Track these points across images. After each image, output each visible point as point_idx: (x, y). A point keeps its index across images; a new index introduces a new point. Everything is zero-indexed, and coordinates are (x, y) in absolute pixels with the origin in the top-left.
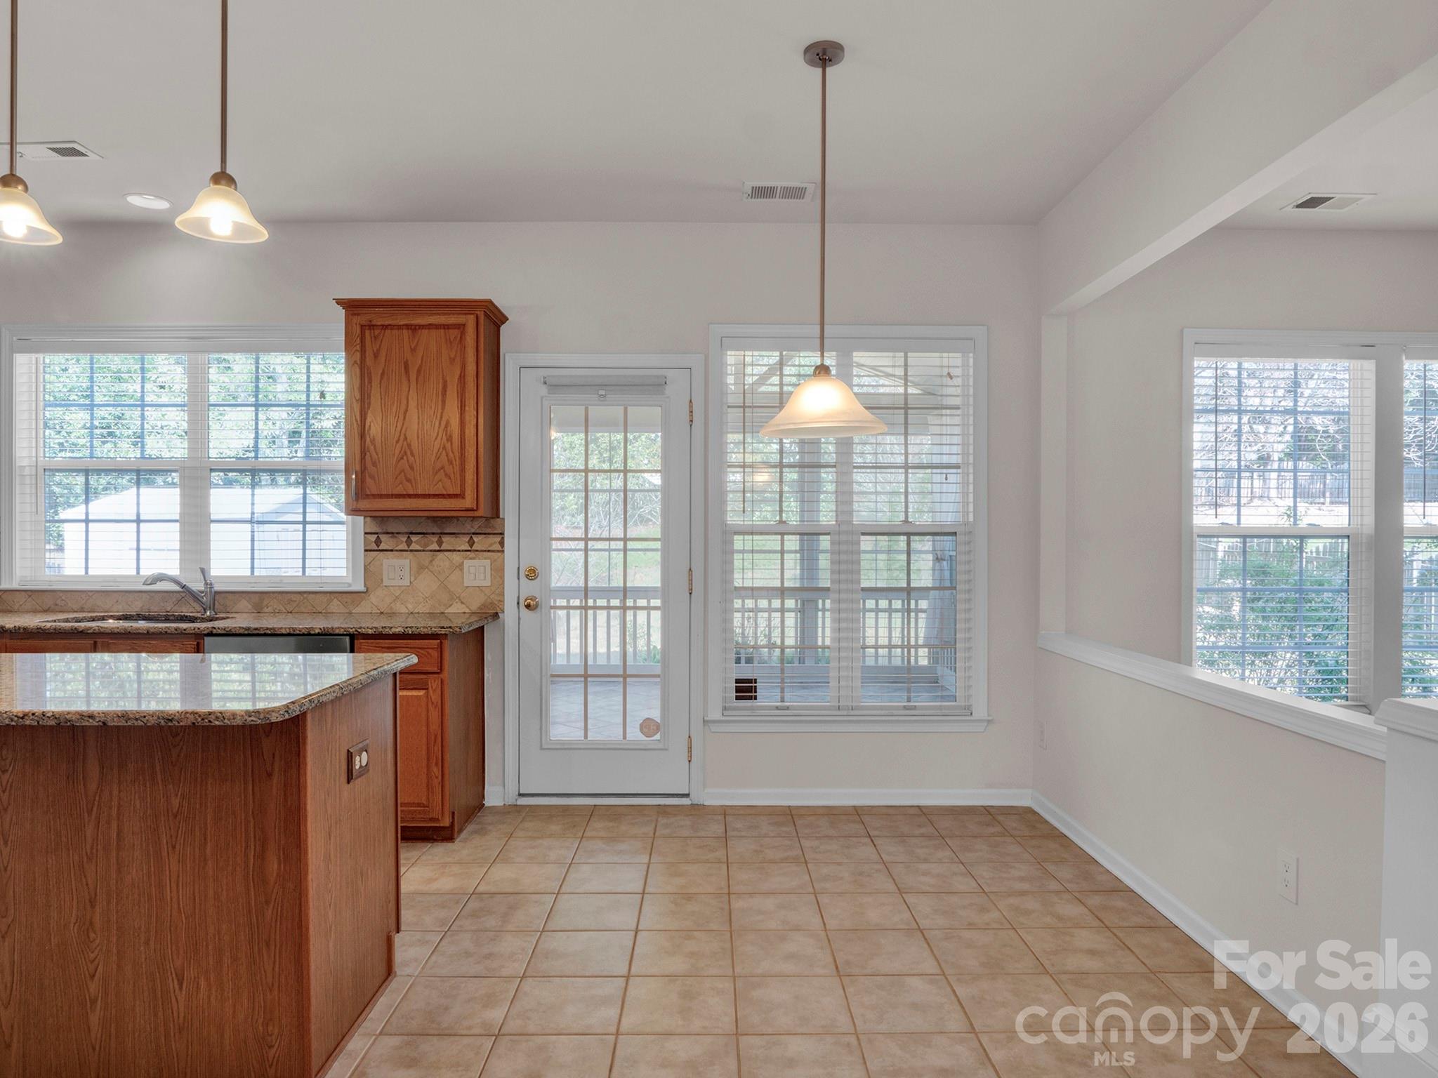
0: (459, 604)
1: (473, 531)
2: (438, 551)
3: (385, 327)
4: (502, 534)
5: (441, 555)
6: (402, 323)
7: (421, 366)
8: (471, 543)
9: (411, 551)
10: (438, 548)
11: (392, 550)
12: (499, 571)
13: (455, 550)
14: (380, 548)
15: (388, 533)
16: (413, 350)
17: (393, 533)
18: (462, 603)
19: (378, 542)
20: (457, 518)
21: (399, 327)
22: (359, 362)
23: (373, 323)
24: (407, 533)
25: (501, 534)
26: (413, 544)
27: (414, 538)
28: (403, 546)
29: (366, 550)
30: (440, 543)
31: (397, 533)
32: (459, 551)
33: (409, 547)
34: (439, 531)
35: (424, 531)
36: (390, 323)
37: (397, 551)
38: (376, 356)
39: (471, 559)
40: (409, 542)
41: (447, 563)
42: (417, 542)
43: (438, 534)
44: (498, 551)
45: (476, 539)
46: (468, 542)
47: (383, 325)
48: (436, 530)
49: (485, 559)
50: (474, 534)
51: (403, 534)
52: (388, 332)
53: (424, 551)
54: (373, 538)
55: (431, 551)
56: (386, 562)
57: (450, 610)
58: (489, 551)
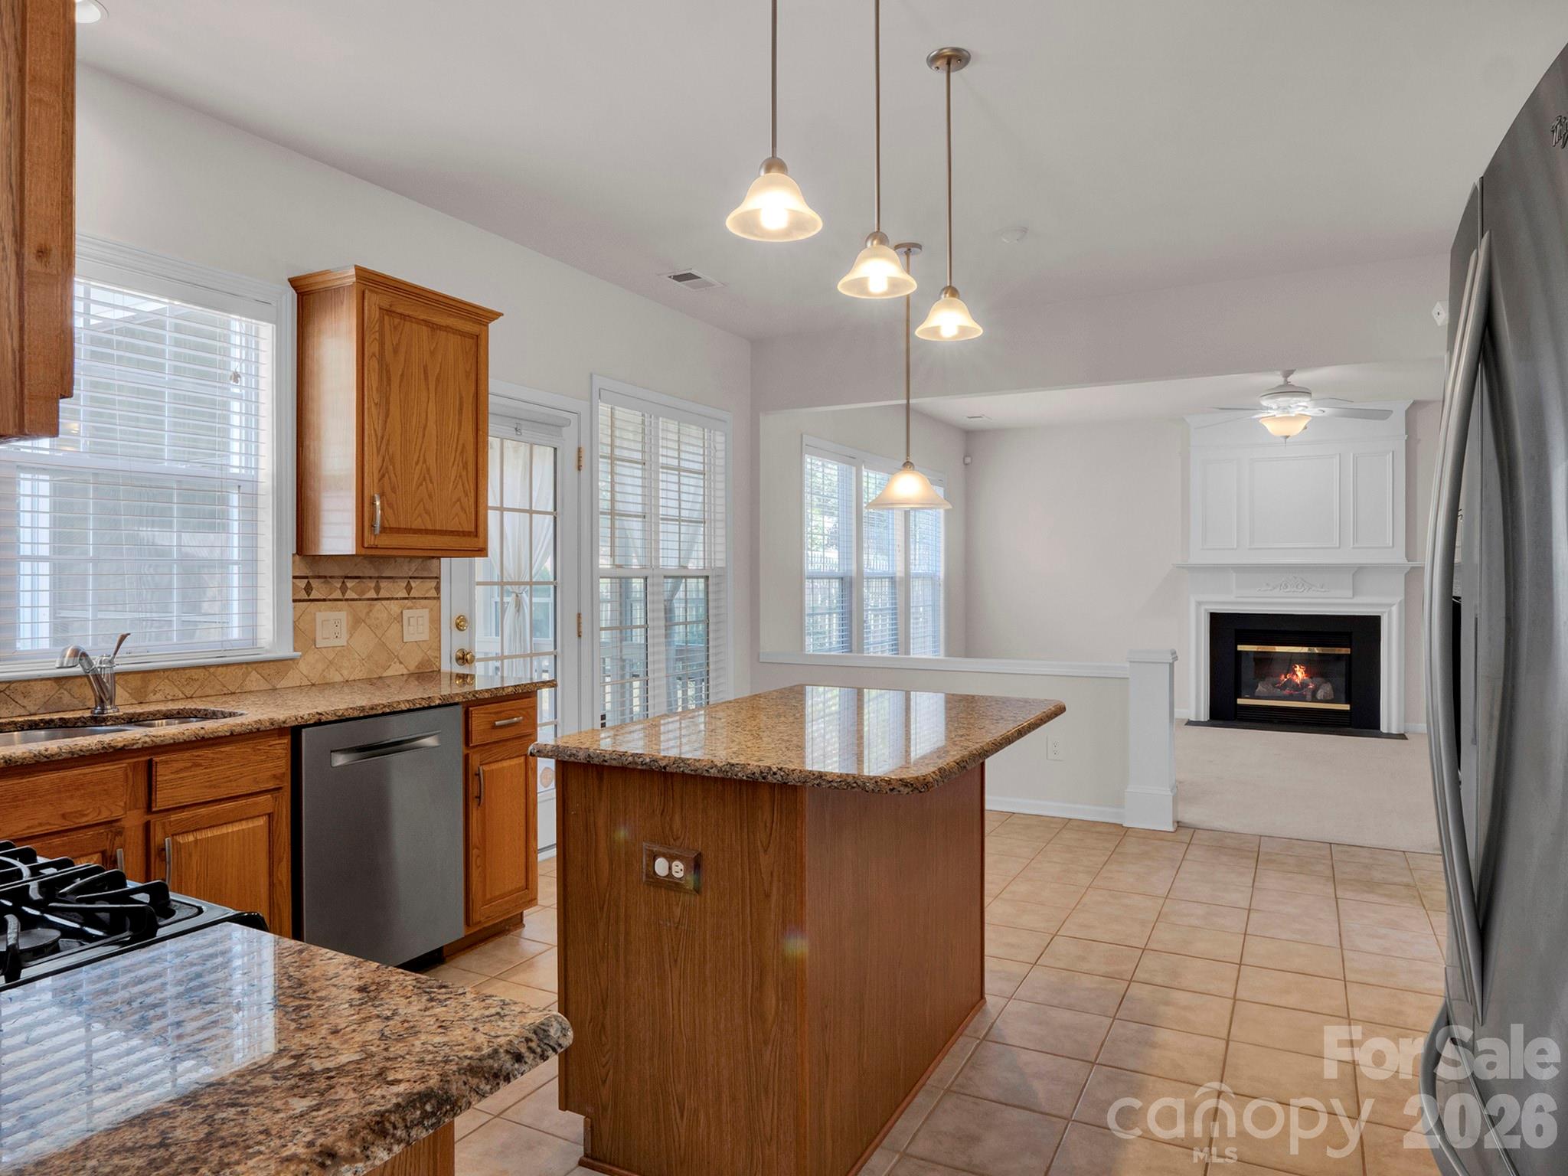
0: (398, 664)
1: (410, 575)
2: (376, 599)
3: (403, 316)
4: (438, 578)
5: (378, 604)
6: (421, 317)
7: (439, 374)
8: (409, 589)
9: (347, 600)
10: (375, 596)
11: (324, 600)
12: (436, 622)
13: (392, 599)
14: (311, 597)
15: (319, 577)
16: (432, 353)
17: (325, 577)
18: (401, 663)
19: (308, 589)
20: (394, 557)
21: (419, 321)
22: (377, 354)
23: (393, 309)
24: (341, 577)
25: (436, 578)
26: (349, 591)
27: (350, 584)
28: (337, 594)
29: (294, 601)
30: (377, 589)
31: (331, 577)
32: (397, 599)
33: (343, 594)
34: (377, 575)
35: (361, 575)
36: (411, 313)
37: (330, 600)
38: (396, 351)
39: (408, 608)
40: (344, 589)
41: (385, 615)
42: (352, 589)
43: (375, 578)
44: (434, 598)
45: (413, 585)
46: (406, 588)
47: (401, 314)
48: (373, 573)
49: (423, 608)
50: (411, 578)
51: (338, 577)
52: (408, 324)
53: (360, 600)
54: (302, 583)
55: (368, 599)
56: (320, 616)
57: (389, 673)
58: (426, 598)
